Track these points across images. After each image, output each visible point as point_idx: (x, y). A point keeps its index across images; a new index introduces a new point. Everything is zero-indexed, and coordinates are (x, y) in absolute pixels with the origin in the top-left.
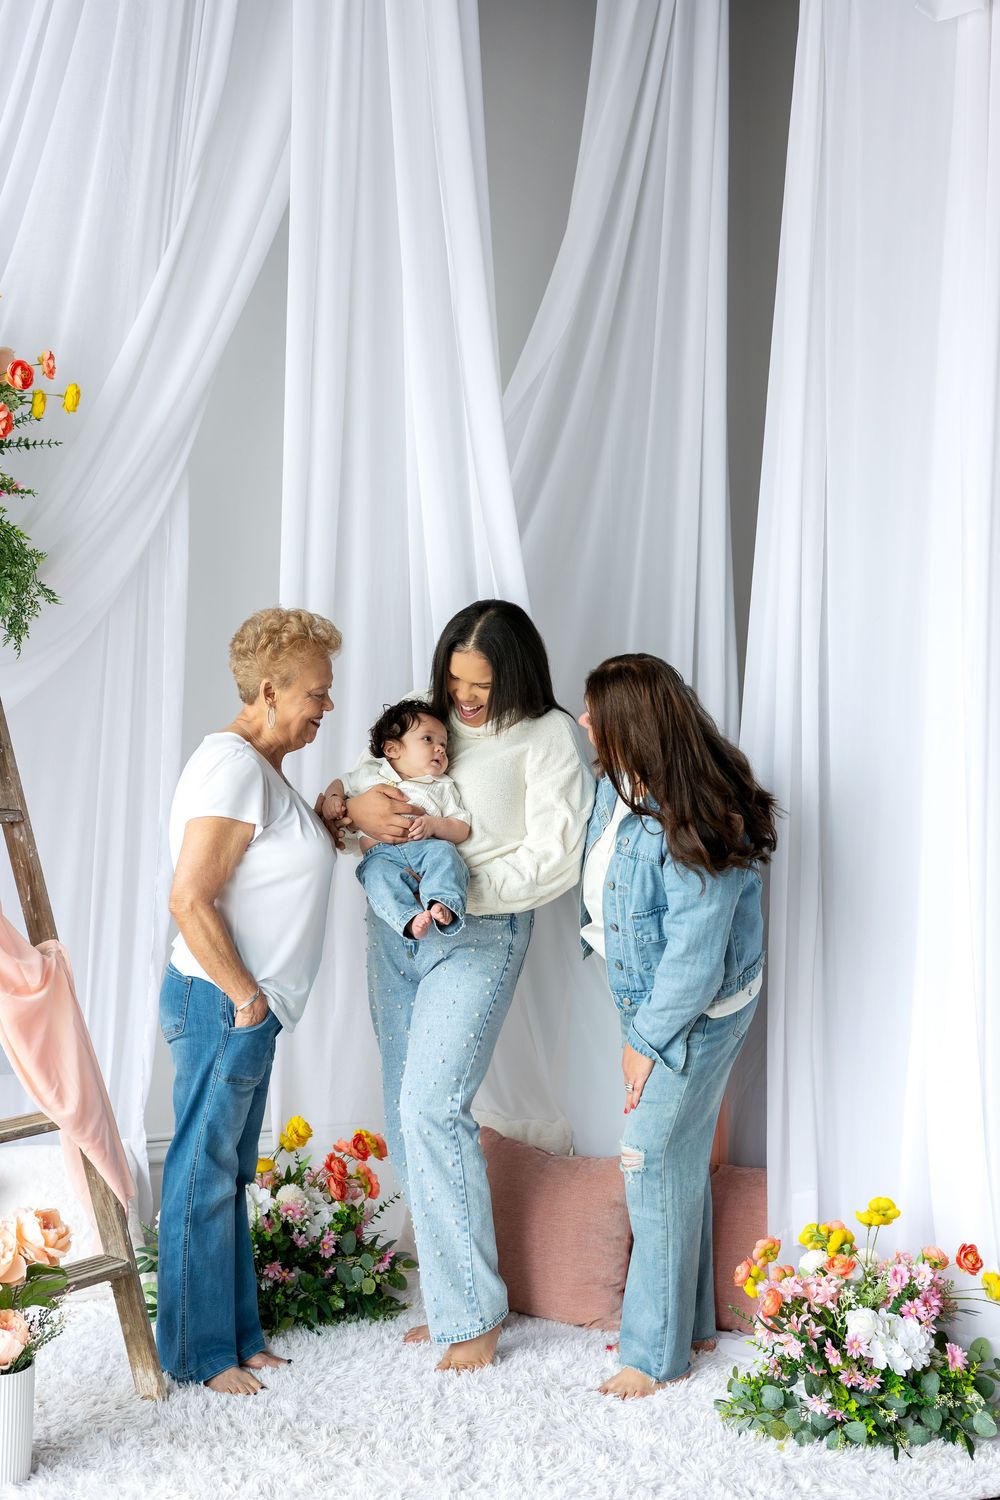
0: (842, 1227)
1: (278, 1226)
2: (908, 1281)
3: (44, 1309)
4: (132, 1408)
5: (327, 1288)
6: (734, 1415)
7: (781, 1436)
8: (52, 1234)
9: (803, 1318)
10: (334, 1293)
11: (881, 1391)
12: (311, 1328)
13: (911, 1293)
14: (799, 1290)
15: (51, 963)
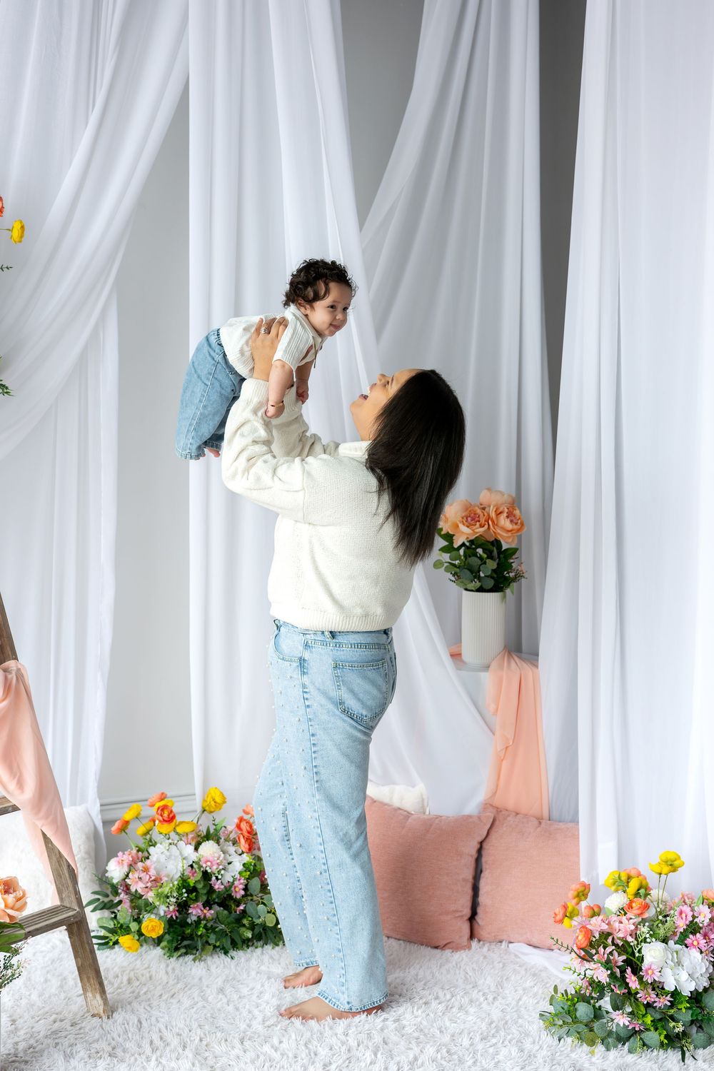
1: (200, 875)
2: (691, 919)
3: (8, 955)
4: (83, 1025)
5: (238, 921)
7: (592, 1043)
8: (11, 898)
9: (609, 950)
10: (244, 925)
11: (672, 1006)
12: (227, 952)
13: (693, 928)
14: (605, 927)
15: (12, 678)
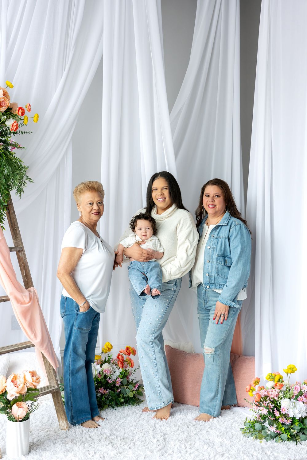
0: (279, 374)
1: (103, 376)
2: (300, 390)
3: (32, 402)
4: (59, 433)
5: (118, 395)
6: (246, 432)
7: (261, 438)
8: (35, 378)
9: (267, 402)
10: (120, 397)
11: (292, 424)
12: (113, 408)
13: (301, 394)
14: (266, 393)
15: (32, 294)
